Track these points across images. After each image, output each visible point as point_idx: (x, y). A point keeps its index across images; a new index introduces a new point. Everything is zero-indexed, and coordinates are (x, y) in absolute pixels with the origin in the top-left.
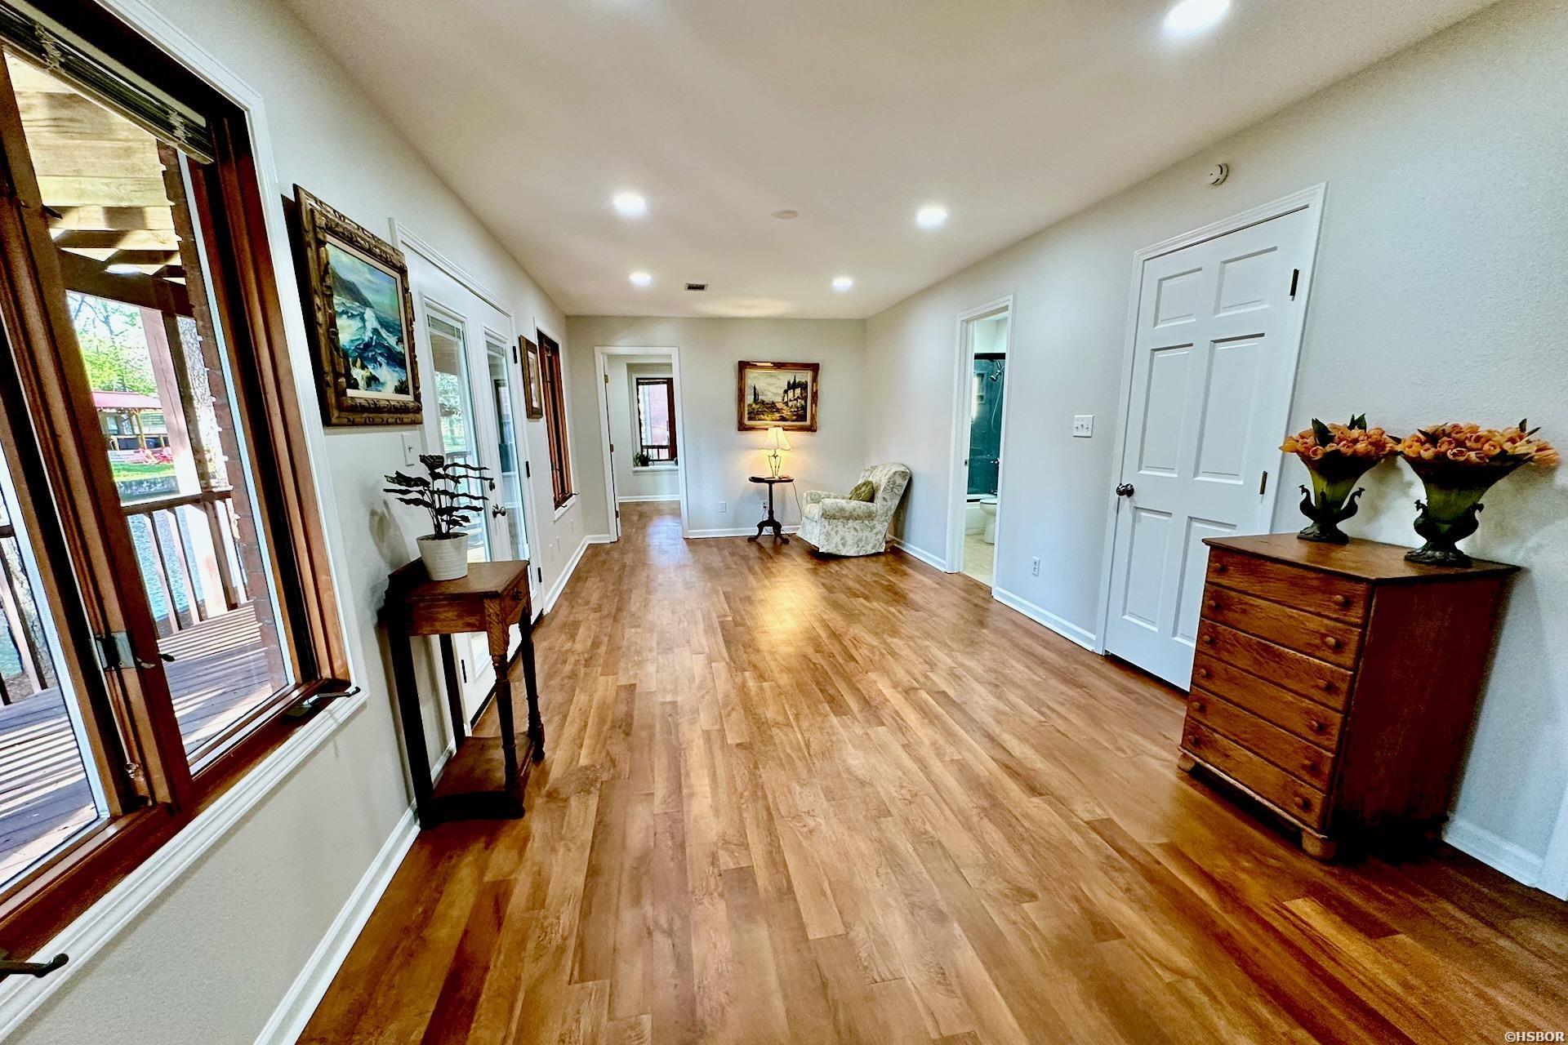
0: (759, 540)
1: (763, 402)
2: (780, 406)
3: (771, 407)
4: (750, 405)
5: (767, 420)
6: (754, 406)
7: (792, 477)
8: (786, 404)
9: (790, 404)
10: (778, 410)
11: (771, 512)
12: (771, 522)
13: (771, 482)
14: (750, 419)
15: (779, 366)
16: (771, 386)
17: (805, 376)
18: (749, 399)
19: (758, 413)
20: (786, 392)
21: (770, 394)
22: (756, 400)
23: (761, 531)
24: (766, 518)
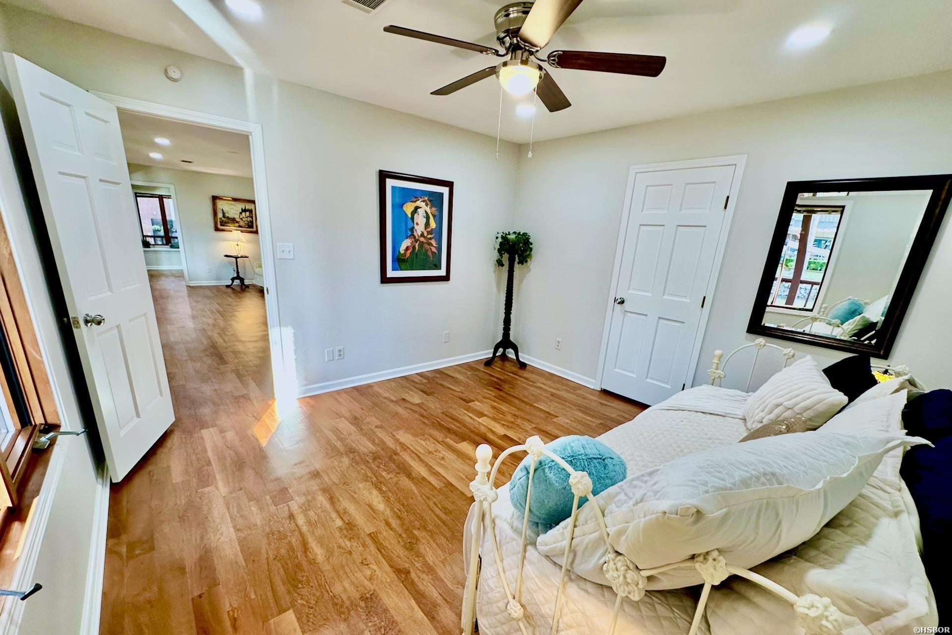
0: (232, 286)
1: (228, 217)
2: (238, 220)
3: (233, 220)
4: (221, 219)
5: (231, 227)
6: (223, 219)
7: (247, 255)
8: (242, 219)
9: (244, 219)
10: (237, 222)
11: (238, 272)
12: (238, 277)
13: (236, 258)
14: (221, 225)
15: (235, 200)
16: (233, 210)
17: (249, 206)
18: (220, 215)
19: (226, 223)
20: (241, 213)
21: (231, 213)
22: (224, 216)
23: (233, 282)
24: (235, 275)
